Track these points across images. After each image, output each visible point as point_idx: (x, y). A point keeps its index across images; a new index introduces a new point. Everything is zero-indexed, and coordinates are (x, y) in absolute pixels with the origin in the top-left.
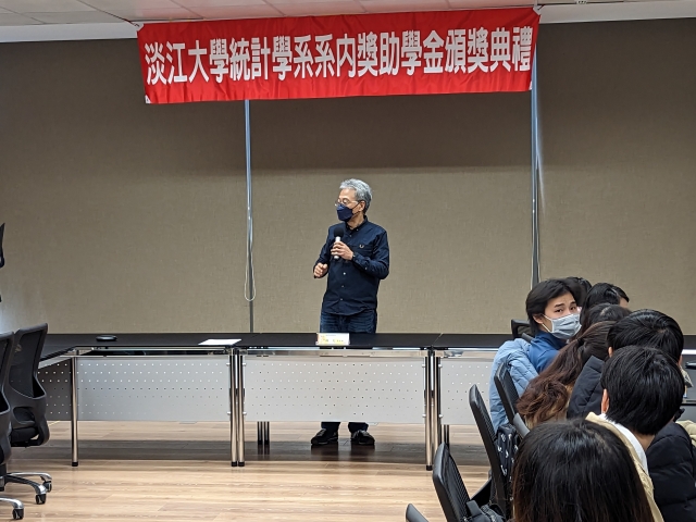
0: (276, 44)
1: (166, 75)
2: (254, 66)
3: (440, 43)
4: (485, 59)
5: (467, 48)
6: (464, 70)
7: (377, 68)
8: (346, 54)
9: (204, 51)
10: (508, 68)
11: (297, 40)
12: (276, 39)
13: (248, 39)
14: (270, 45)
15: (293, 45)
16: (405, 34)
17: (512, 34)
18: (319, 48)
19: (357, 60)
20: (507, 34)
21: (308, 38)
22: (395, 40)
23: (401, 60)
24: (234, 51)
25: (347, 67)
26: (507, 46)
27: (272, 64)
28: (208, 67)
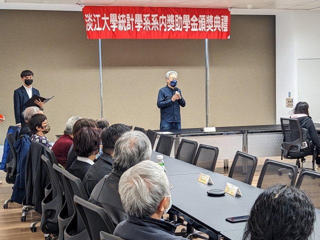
0: (136, 17)
1: (93, 27)
2: (128, 25)
3: (196, 20)
4: (212, 27)
5: (206, 22)
6: (205, 30)
7: (174, 28)
8: (163, 22)
9: (108, 18)
10: (220, 30)
11: (144, 16)
12: (136, 15)
13: (125, 14)
14: (134, 17)
15: (143, 18)
16: (184, 16)
17: (221, 18)
18: (153, 19)
19: (167, 25)
22: (180, 18)
23: (183, 25)
24: (120, 19)
25: (163, 27)
26: (219, 22)
27: (135, 25)
28: (110, 25)
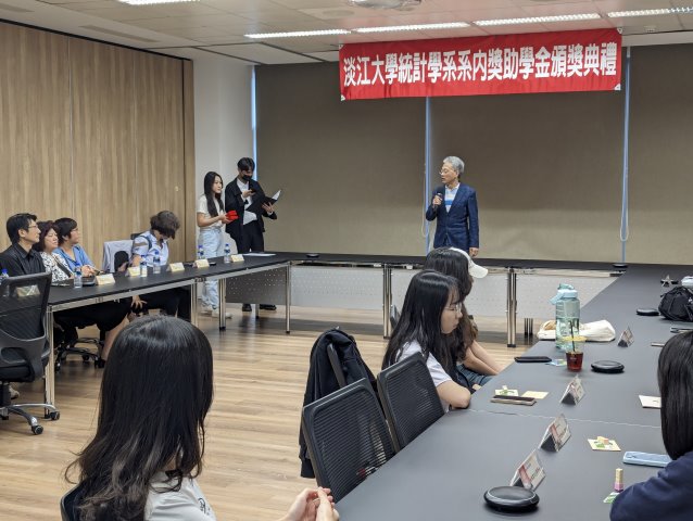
0: (431, 58)
1: (356, 79)
2: (415, 73)
3: (547, 55)
4: (580, 67)
5: (567, 59)
6: (564, 75)
7: (502, 74)
8: (480, 64)
9: (382, 63)
10: (597, 73)
11: (445, 54)
12: (431, 54)
13: (412, 54)
14: (427, 58)
15: (443, 58)
16: (522, 49)
17: (601, 48)
18: (461, 60)
19: (488, 68)
20: (598, 48)
21: (453, 53)
22: (515, 54)
23: (520, 68)
24: (401, 61)
25: (480, 74)
26: (597, 57)
27: (427, 72)
28: (384, 73)
